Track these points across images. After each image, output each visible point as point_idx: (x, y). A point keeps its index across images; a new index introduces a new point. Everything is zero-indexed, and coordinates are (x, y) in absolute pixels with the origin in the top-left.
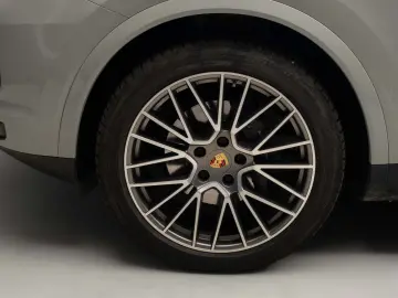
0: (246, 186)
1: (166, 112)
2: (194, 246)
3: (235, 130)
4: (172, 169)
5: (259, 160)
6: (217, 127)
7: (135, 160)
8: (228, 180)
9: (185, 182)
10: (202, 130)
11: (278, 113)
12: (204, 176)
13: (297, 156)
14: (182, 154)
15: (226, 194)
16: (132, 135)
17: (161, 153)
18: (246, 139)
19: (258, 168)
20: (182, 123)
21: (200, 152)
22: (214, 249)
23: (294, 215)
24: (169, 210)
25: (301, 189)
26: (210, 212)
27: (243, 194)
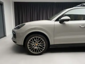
0: (39, 47)
1: (31, 40)
2: (34, 53)
3: (38, 42)
4: (32, 45)
5: (40, 44)
6: (36, 42)
7: (29, 45)
8: (37, 46)
9: (33, 47)
10: (35, 42)
11: (42, 40)
12: (35, 46)
13: (43, 44)
14: (33, 44)
15: (37, 48)
16: (28, 42)
17: (31, 44)
18: (39, 43)
19: (40, 45)
20: (33, 41)
21: (35, 44)
22: (36, 53)
23: (43, 50)
24: (32, 50)
25: (44, 47)
26: (36, 49)
27: (39, 48)
